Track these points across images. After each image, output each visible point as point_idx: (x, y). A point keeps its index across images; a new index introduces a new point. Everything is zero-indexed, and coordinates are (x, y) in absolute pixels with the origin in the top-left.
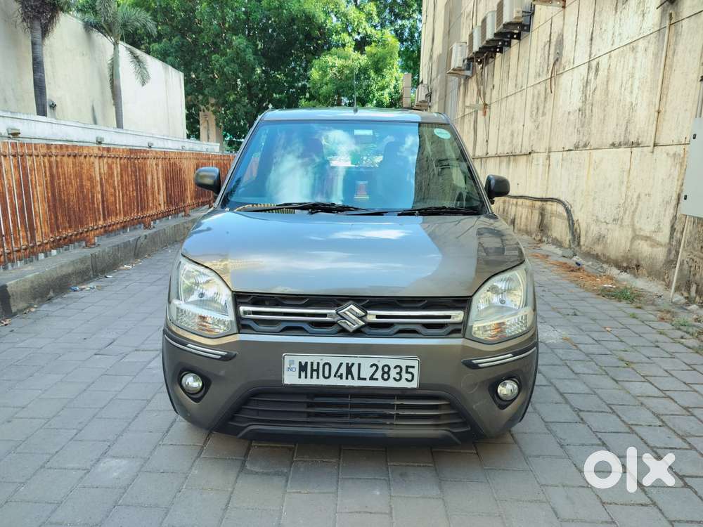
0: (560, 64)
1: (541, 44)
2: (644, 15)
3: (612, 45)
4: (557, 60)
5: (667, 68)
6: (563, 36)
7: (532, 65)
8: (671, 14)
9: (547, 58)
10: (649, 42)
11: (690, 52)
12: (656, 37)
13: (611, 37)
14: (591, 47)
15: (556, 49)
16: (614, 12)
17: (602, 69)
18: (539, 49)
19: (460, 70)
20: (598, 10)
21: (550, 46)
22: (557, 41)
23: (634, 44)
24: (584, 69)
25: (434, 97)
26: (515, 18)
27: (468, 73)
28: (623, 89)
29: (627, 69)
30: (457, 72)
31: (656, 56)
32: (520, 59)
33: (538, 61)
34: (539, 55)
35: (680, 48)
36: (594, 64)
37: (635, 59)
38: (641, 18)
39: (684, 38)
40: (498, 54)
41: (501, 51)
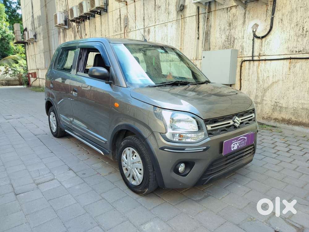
0: (128, 28)
1: (115, 19)
2: (169, 14)
3: (155, 23)
4: (126, 26)
5: (182, 34)
6: (127, 16)
7: (111, 27)
8: (181, 15)
9: (119, 24)
10: (172, 24)
11: (191, 29)
12: (176, 22)
13: (154, 20)
14: (144, 23)
15: (124, 22)
16: (154, 11)
17: (151, 32)
18: (114, 21)
19: (62, 25)
20: (145, 8)
21: (120, 20)
22: (124, 18)
23: (166, 24)
24: (142, 31)
25: (38, 36)
26: (102, 5)
27: (66, 27)
28: (163, 40)
29: (164, 33)
30: (60, 26)
31: (177, 29)
32: (102, 23)
33: (114, 26)
34: (114, 23)
35: (187, 27)
36: (147, 29)
37: (167, 29)
38: (167, 14)
39: (188, 24)
40: (87, 20)
41: (89, 19)
